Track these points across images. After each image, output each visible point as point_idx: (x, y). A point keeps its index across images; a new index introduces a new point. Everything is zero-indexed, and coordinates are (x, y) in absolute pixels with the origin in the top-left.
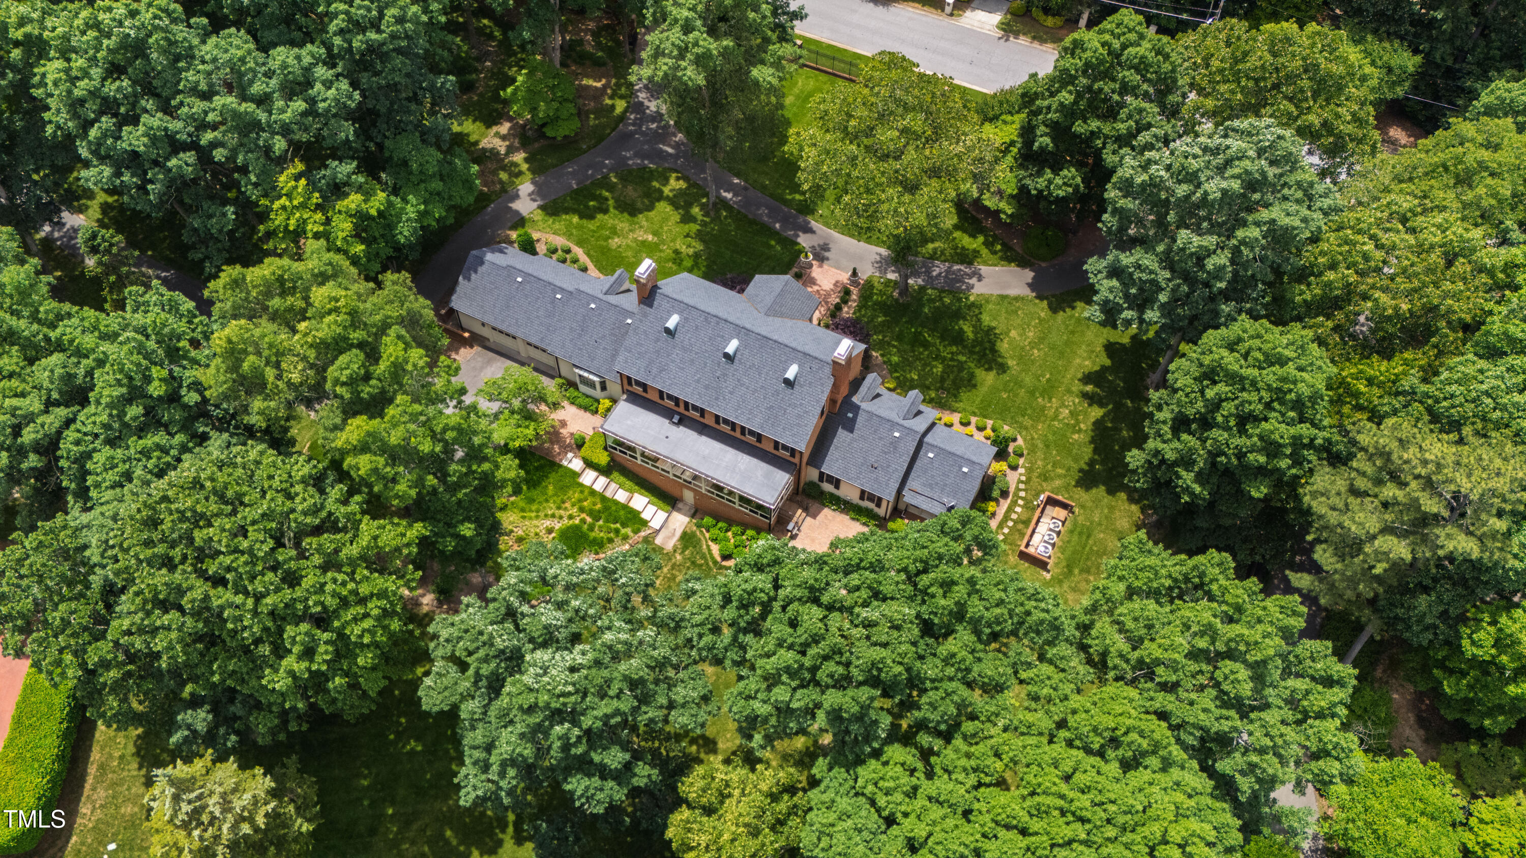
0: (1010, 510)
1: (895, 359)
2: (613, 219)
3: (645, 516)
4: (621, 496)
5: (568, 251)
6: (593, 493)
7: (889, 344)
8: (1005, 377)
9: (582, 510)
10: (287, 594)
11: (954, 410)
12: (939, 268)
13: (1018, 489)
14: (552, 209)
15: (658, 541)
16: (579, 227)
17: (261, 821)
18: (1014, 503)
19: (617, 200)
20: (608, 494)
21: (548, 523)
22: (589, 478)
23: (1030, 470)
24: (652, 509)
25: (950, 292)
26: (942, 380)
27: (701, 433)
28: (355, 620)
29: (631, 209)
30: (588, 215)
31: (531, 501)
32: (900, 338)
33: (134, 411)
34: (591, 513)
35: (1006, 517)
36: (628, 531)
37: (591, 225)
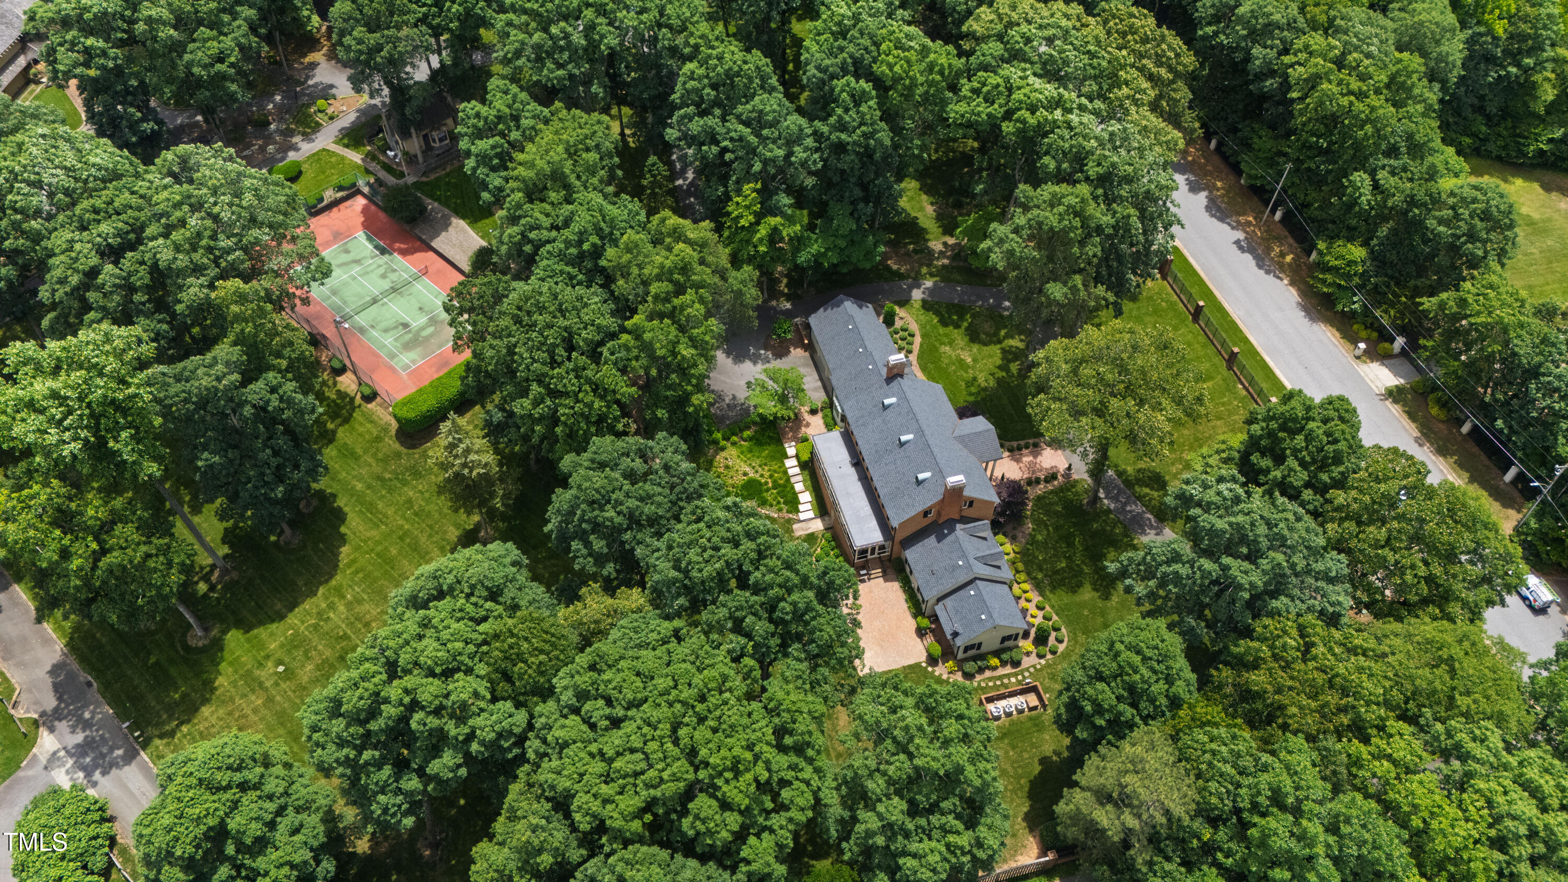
0: (1008, 676)
1: (1040, 538)
2: (959, 336)
3: (801, 508)
4: (799, 487)
5: (912, 336)
6: (785, 472)
7: (1046, 526)
8: (1100, 603)
9: (771, 476)
10: (546, 369)
11: (1042, 594)
12: (1136, 508)
13: (1027, 669)
14: (926, 305)
15: (795, 526)
16: (934, 327)
17: (474, 473)
18: (1016, 675)
19: (970, 324)
20: (793, 480)
21: (748, 469)
22: (791, 463)
23: (1048, 666)
24: (809, 506)
25: (1125, 527)
26: (1057, 572)
27: (860, 479)
28: (566, 406)
29: (974, 336)
30: (944, 323)
31: (750, 451)
32: (1056, 529)
33: (573, 251)
34: (775, 482)
35: (1000, 678)
36: (785, 508)
37: (942, 330)
